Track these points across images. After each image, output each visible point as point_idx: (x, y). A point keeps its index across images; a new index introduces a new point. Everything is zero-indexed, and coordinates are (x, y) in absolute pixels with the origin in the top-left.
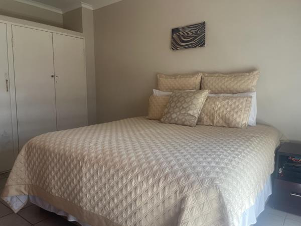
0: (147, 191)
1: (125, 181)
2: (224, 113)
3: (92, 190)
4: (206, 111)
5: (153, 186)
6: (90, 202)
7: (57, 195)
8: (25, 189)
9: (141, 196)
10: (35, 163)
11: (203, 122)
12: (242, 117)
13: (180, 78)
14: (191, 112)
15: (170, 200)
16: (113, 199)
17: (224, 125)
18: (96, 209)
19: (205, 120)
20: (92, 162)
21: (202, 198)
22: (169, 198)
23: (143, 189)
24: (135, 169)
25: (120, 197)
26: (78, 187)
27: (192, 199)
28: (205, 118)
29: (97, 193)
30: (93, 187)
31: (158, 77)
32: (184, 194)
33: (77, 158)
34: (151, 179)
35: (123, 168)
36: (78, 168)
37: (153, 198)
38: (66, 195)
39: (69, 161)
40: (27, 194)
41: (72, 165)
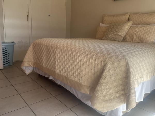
0: (86, 62)
1: (76, 57)
2: (140, 34)
3: (60, 63)
4: (129, 34)
5: (90, 59)
6: (59, 69)
7: (45, 66)
8: (32, 64)
9: (83, 64)
10: (36, 51)
11: (127, 40)
12: (151, 37)
13: (116, 16)
14: (120, 34)
15: (98, 66)
16: (70, 67)
17: (139, 42)
18: (62, 72)
19: (128, 39)
20: (61, 49)
21: (116, 64)
22: (97, 65)
23: (84, 61)
24: (81, 51)
25: (73, 66)
26: (54, 62)
27: (110, 65)
28: (128, 38)
29: (62, 64)
30: (61, 61)
31: (104, 17)
32: (106, 62)
33: (54, 47)
34: (89, 55)
35: (75, 51)
36: (54, 52)
37: (89, 65)
38: (49, 66)
39: (51, 49)
40: (32, 66)
41: (52, 51)
